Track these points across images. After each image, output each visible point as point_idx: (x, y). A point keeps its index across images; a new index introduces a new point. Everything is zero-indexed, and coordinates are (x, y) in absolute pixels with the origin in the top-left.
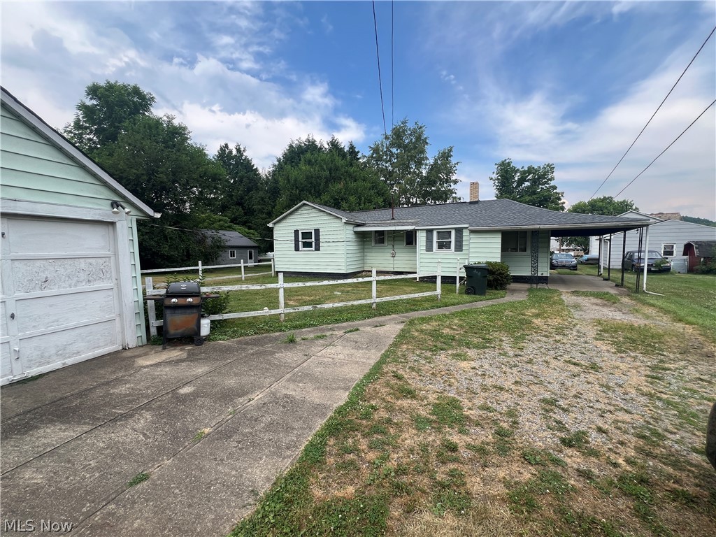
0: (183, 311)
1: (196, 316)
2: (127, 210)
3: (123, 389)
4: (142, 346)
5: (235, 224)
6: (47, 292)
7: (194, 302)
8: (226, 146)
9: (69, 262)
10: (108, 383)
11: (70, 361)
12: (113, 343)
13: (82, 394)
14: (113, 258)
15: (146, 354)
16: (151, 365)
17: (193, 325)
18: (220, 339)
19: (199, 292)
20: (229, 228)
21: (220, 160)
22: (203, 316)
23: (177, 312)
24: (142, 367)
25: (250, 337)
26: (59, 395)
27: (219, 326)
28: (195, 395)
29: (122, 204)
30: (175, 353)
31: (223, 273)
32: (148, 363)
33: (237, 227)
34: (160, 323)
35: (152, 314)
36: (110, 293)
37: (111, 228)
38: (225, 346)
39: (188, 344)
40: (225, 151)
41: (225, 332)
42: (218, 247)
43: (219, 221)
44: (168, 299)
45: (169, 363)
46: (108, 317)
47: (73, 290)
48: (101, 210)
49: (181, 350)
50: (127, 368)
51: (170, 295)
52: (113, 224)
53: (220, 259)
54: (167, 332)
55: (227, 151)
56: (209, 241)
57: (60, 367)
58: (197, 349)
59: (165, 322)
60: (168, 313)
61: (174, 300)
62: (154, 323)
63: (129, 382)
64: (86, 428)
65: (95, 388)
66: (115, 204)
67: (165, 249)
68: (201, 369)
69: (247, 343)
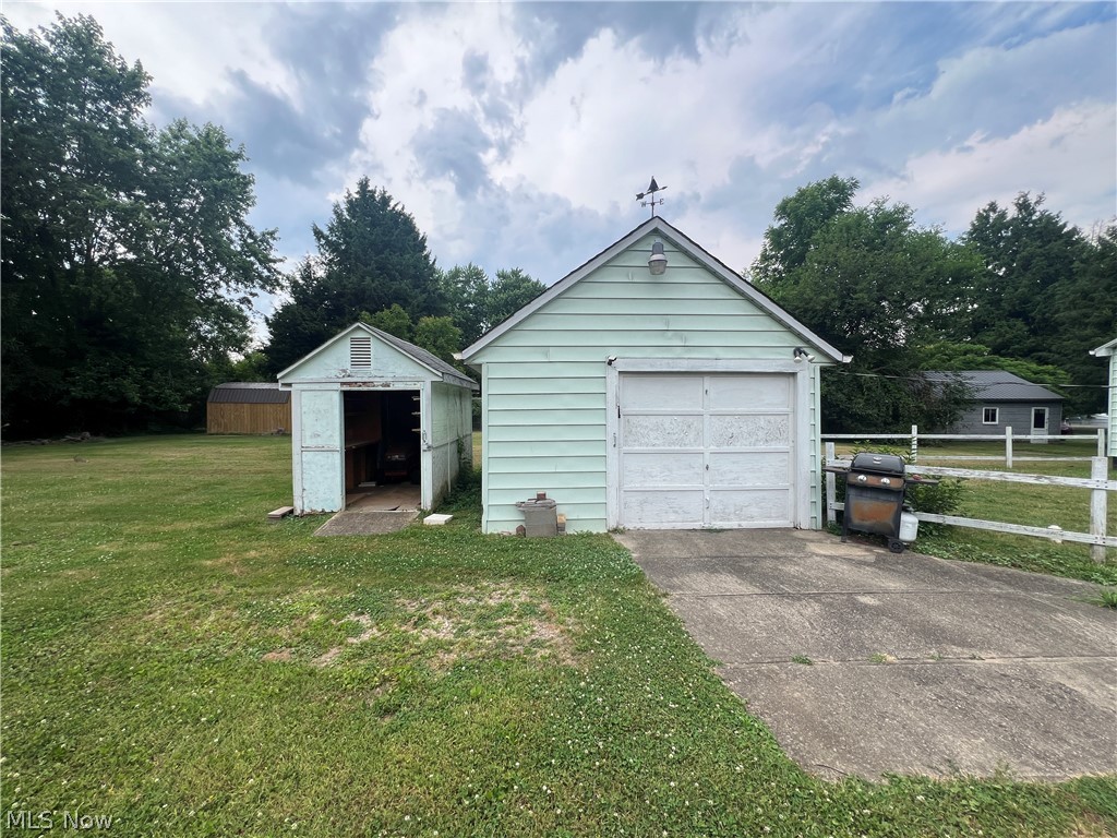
0: (874, 495)
1: (894, 507)
2: (810, 357)
3: (792, 569)
4: (816, 531)
5: (1002, 356)
6: (731, 448)
7: (892, 486)
8: (993, 207)
9: (751, 418)
10: (777, 558)
11: (745, 524)
12: (784, 516)
13: (754, 559)
14: (791, 416)
15: (820, 541)
16: (825, 556)
17: (889, 521)
18: (935, 554)
19: (902, 472)
20: (988, 365)
21: (974, 239)
22: (906, 510)
23: (864, 494)
24: (814, 554)
25: (1000, 569)
26: (736, 553)
27: (934, 533)
28: (879, 612)
29: (806, 350)
30: (858, 552)
31: (963, 450)
32: (822, 552)
33: (1008, 361)
34: (840, 506)
35: (831, 492)
36: (785, 457)
37: (791, 379)
38: (942, 567)
39: (879, 545)
40: (987, 217)
41: (946, 546)
42: (957, 402)
43: (965, 354)
44: (855, 474)
45: (849, 560)
46: (782, 485)
47: (752, 449)
48: (782, 360)
49: (867, 550)
50: (799, 549)
51: (856, 470)
52: (794, 375)
53: (959, 424)
54: (849, 520)
55: (993, 215)
56: (938, 393)
57: (736, 527)
58: (892, 556)
59: (847, 507)
60: (852, 493)
61: (861, 477)
62: (834, 505)
63: (798, 565)
64: (757, 591)
65: (765, 557)
66: (798, 351)
67: (859, 405)
68: (893, 584)
69: (990, 576)
